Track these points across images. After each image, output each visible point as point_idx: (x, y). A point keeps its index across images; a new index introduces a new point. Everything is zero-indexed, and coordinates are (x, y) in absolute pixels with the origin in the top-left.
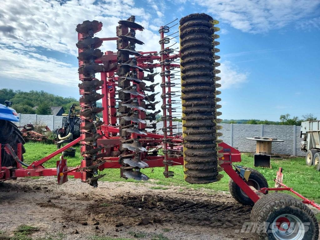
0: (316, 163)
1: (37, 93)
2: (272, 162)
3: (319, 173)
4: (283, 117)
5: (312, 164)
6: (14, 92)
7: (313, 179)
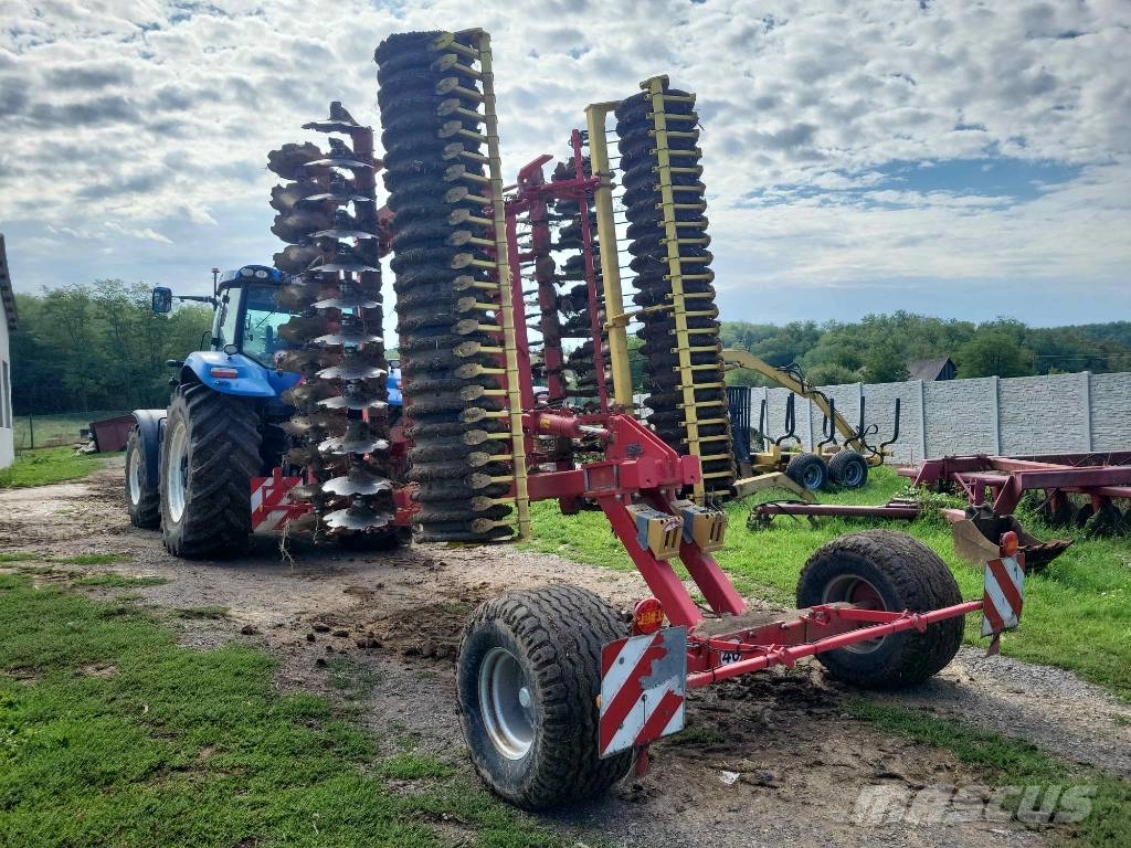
1: (884, 323)
6: (819, 328)
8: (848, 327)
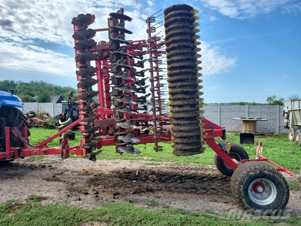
0: (297, 139)
1: (37, 84)
2: (256, 139)
3: (299, 148)
4: (269, 99)
5: (294, 140)
6: (15, 83)
7: (293, 153)
8: (25, 84)
